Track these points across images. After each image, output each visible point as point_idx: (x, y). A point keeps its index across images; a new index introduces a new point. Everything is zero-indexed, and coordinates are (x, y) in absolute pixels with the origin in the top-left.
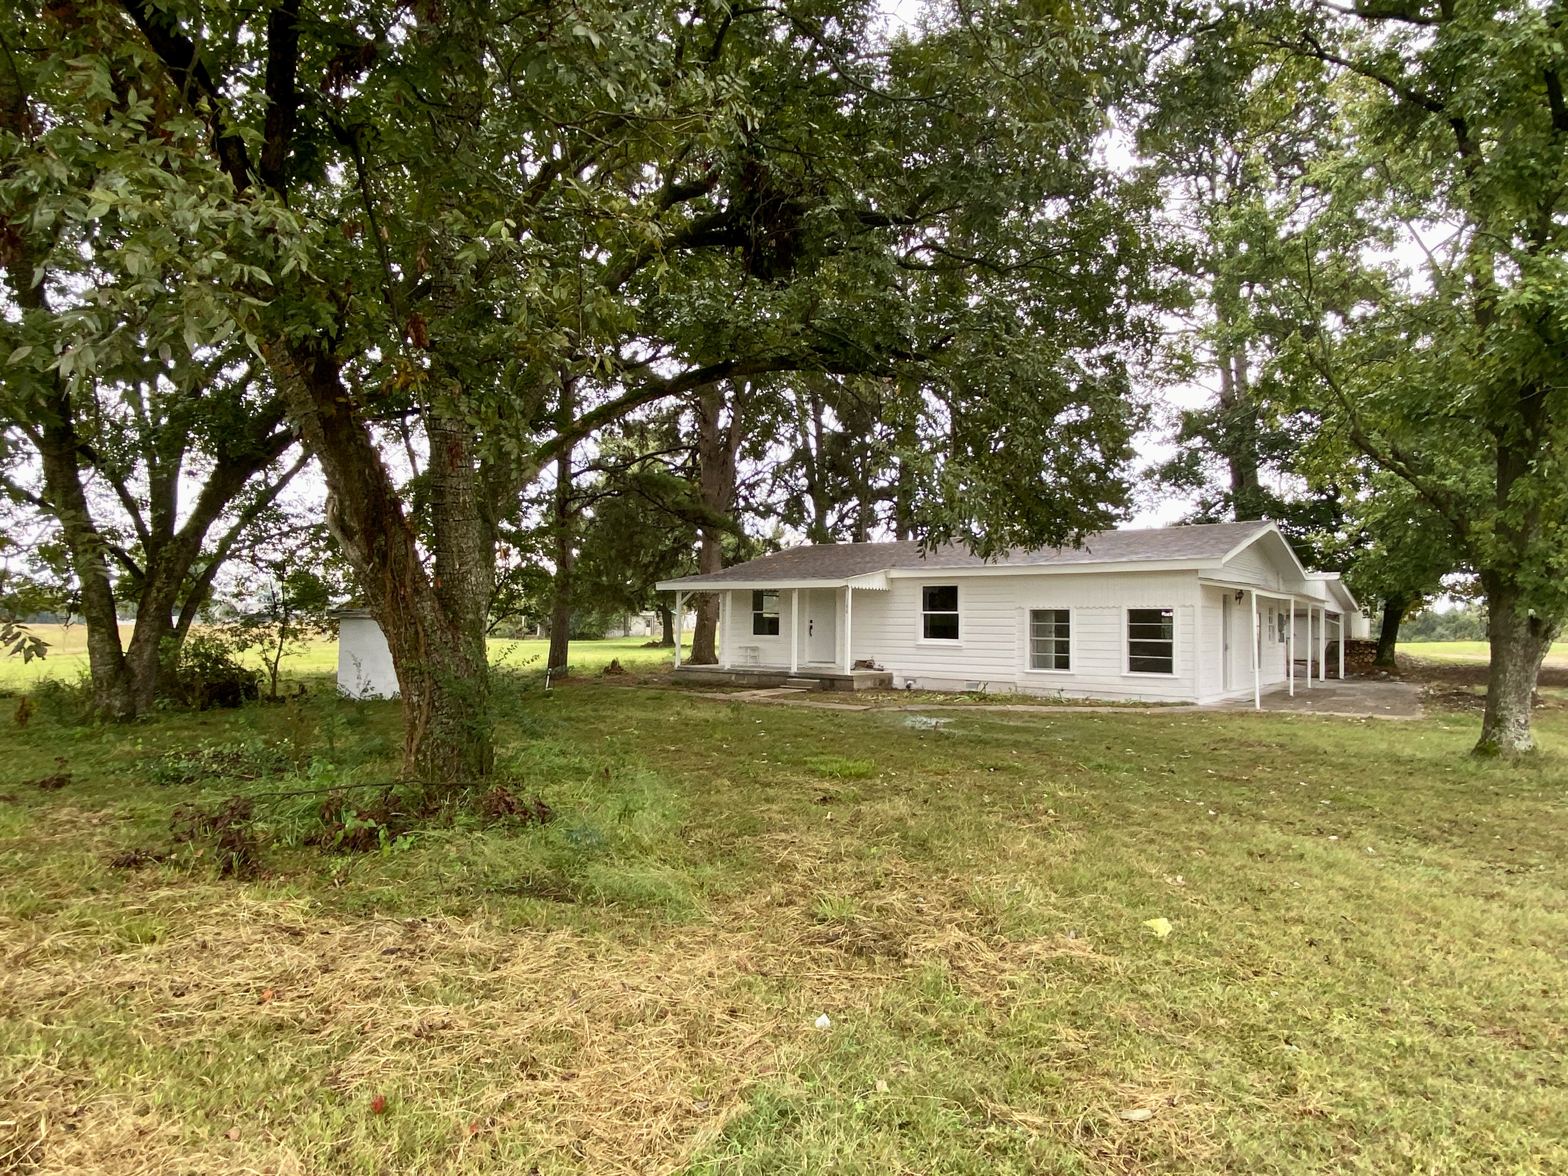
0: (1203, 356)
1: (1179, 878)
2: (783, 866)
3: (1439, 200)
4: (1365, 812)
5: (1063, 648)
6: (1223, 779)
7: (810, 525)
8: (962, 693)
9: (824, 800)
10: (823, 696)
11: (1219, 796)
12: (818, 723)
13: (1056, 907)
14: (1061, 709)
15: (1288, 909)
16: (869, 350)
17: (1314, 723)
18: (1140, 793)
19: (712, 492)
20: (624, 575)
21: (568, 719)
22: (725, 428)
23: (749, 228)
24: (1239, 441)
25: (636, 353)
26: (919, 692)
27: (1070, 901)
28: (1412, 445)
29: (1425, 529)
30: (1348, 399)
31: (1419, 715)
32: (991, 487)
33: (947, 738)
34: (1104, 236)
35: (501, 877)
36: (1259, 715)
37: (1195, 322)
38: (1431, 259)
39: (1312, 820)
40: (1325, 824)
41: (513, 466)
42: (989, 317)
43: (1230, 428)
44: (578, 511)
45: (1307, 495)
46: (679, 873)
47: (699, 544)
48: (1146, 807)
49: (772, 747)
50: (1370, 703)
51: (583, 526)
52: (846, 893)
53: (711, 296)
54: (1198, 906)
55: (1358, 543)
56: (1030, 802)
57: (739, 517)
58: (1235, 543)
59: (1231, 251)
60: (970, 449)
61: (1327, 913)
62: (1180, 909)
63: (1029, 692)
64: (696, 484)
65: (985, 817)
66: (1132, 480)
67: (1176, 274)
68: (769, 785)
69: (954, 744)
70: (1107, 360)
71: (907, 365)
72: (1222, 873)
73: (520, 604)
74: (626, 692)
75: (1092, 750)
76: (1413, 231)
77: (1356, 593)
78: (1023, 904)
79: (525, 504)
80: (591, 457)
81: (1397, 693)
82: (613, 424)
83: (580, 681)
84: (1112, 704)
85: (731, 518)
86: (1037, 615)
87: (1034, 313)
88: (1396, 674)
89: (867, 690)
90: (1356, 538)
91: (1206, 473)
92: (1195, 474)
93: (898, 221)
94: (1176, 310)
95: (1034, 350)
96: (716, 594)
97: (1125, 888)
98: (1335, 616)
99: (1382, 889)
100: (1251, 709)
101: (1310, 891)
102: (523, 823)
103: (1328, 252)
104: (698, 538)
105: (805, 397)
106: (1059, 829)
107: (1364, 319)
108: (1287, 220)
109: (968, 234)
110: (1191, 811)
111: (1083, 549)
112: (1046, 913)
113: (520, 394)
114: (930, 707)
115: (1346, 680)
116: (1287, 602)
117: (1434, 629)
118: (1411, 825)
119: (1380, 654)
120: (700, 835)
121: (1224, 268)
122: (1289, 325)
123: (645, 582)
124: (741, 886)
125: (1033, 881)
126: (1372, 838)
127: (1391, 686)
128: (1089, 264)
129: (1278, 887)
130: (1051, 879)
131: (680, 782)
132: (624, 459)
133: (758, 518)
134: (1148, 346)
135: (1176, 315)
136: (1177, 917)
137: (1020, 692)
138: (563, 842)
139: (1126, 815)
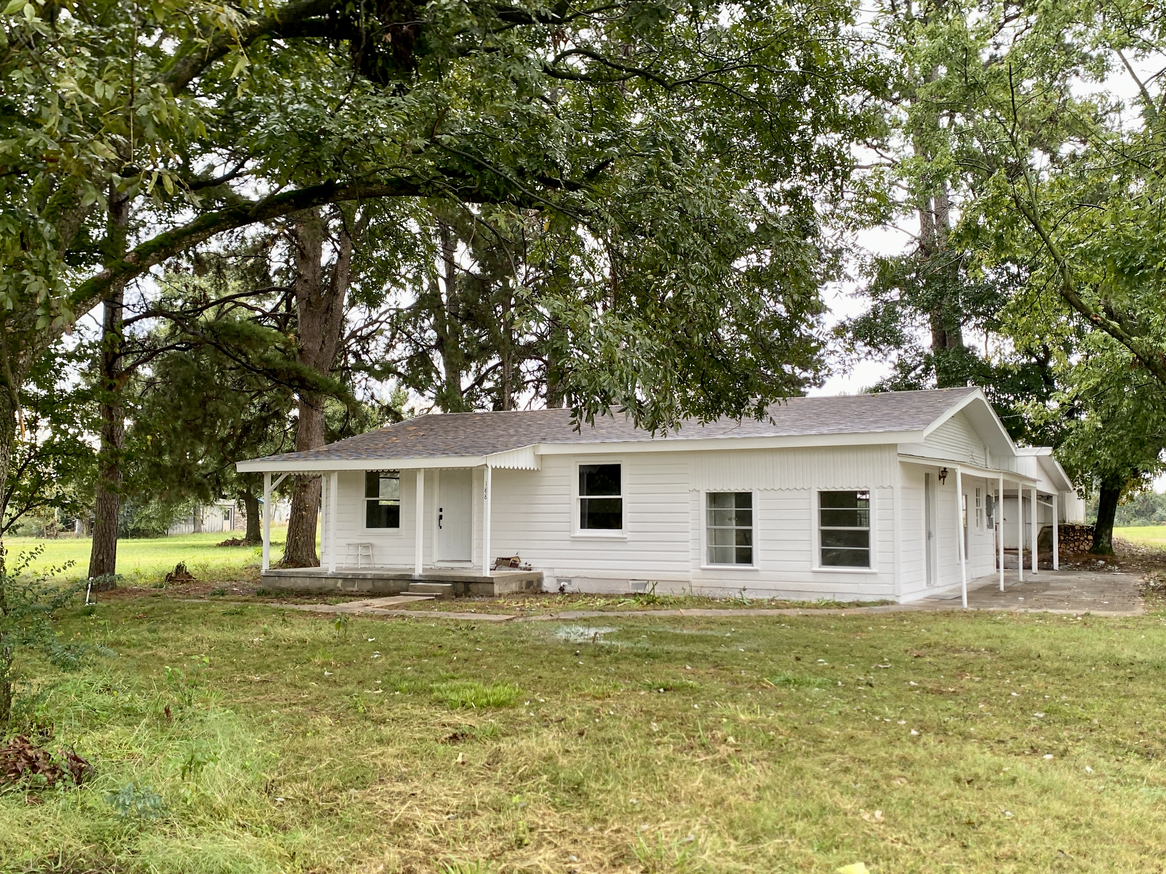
0: (900, 195)
1: (878, 813)
2: (400, 826)
3: (1152, 26)
4: (1082, 725)
5: (746, 537)
6: (926, 691)
7: (439, 389)
8: (627, 595)
9: (454, 738)
10: (456, 603)
11: (923, 712)
12: (447, 640)
13: (736, 858)
14: (743, 612)
15: (999, 844)
16: (511, 175)
17: (1026, 622)
18: (835, 712)
19: (314, 346)
20: (193, 453)
21: (116, 644)
22: (329, 265)
23: (357, 17)
24: (941, 294)
25: (212, 167)
26: (574, 596)
27: (752, 848)
28: (1127, 302)
29: (1141, 397)
30: (1057, 249)
31: (1139, 611)
32: (658, 345)
33: (609, 652)
34: (786, 50)
35: (19, 858)
36: (966, 614)
37: (891, 154)
38: (1144, 93)
39: (1025, 738)
40: (1039, 740)
41: (39, 312)
42: (654, 141)
43: (931, 279)
44: (131, 370)
45: (1014, 359)
46: (264, 840)
47: (295, 412)
48: (841, 729)
49: (388, 672)
50: (1087, 597)
51: (139, 389)
52: (481, 855)
53: (310, 101)
54: (899, 846)
55: (1071, 413)
56: (706, 729)
57: (347, 378)
58: (937, 413)
59: (928, 75)
60: (633, 298)
61: (1043, 847)
62: (878, 852)
63: (706, 592)
64: (291, 336)
65: (652, 750)
66: (821, 338)
67: (868, 98)
68: (383, 722)
69: (617, 660)
70: (793, 195)
71: (555, 196)
72: (927, 805)
73: (49, 493)
74: (195, 607)
75: (778, 663)
76: (1124, 60)
77: (1070, 471)
78: (697, 856)
79: (58, 360)
80: (150, 298)
81: (1115, 585)
82: (180, 257)
83: (134, 592)
84: (802, 605)
85: (337, 379)
86: (715, 498)
87: (709, 138)
88: (1114, 563)
89: (512, 595)
90: (1067, 408)
91: (905, 331)
92: (892, 333)
93: (544, 19)
94: (869, 140)
95: (707, 182)
96: (317, 477)
97: (815, 829)
98: (1048, 498)
99: (1103, 815)
100: (957, 608)
101: (1023, 821)
102: (52, 783)
103: (1034, 81)
104: (293, 405)
105: (432, 230)
106: (740, 760)
107: (1073, 157)
108: (990, 41)
109: (629, 40)
110: (892, 732)
111: (766, 419)
112: (724, 866)
113: (52, 217)
114: (587, 615)
115: (1061, 571)
116: (995, 481)
117: (1154, 511)
118: (1133, 739)
119: (1097, 538)
120: (291, 791)
121: (921, 93)
122: (993, 162)
123: (223, 461)
124: (345, 854)
125: (710, 827)
126: (1090, 755)
127: (1108, 577)
128: (770, 82)
129: (987, 818)
130: (731, 823)
131: (267, 722)
132: (195, 302)
133: (373, 382)
134: (839, 181)
135: (869, 146)
136: (876, 861)
137: (696, 592)
138: (107, 808)
139: (818, 740)
